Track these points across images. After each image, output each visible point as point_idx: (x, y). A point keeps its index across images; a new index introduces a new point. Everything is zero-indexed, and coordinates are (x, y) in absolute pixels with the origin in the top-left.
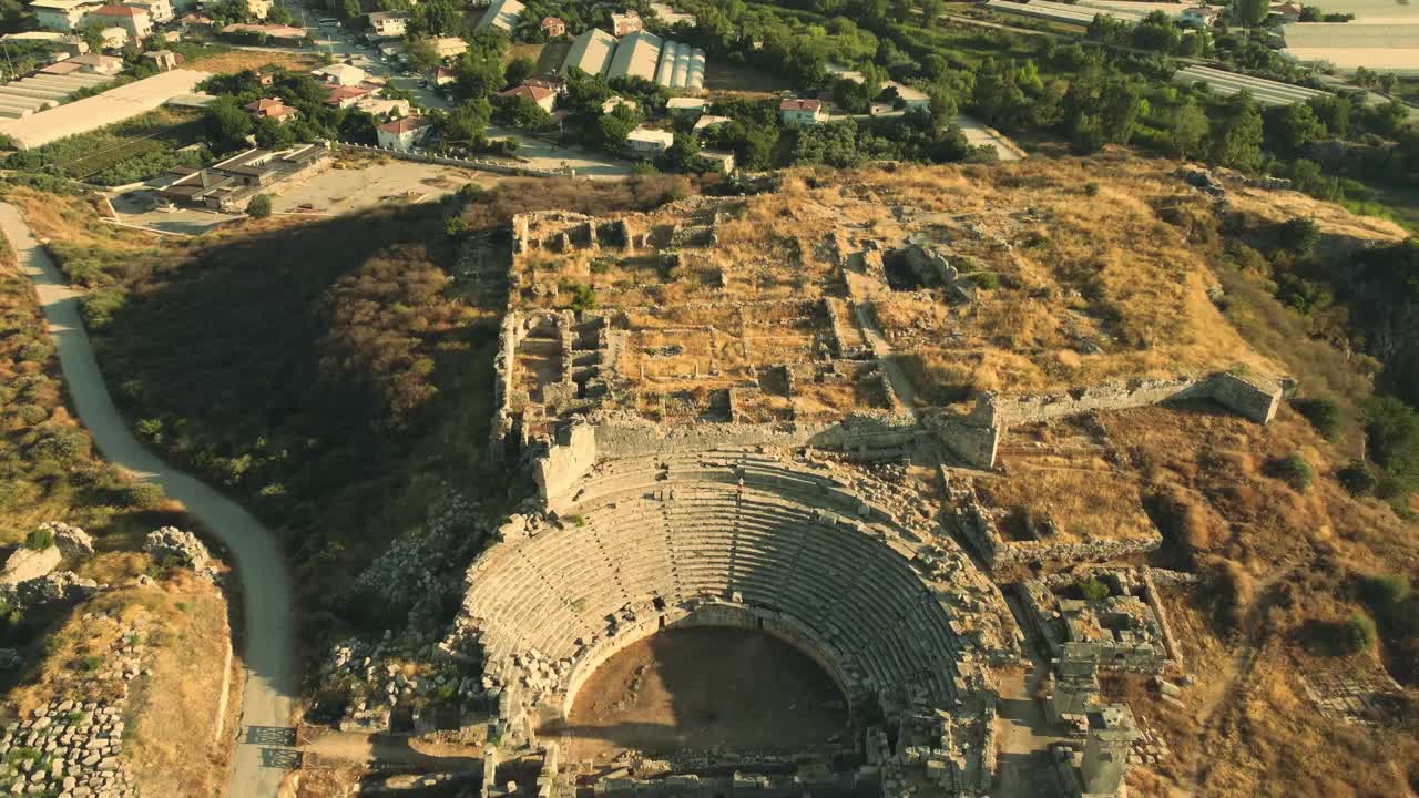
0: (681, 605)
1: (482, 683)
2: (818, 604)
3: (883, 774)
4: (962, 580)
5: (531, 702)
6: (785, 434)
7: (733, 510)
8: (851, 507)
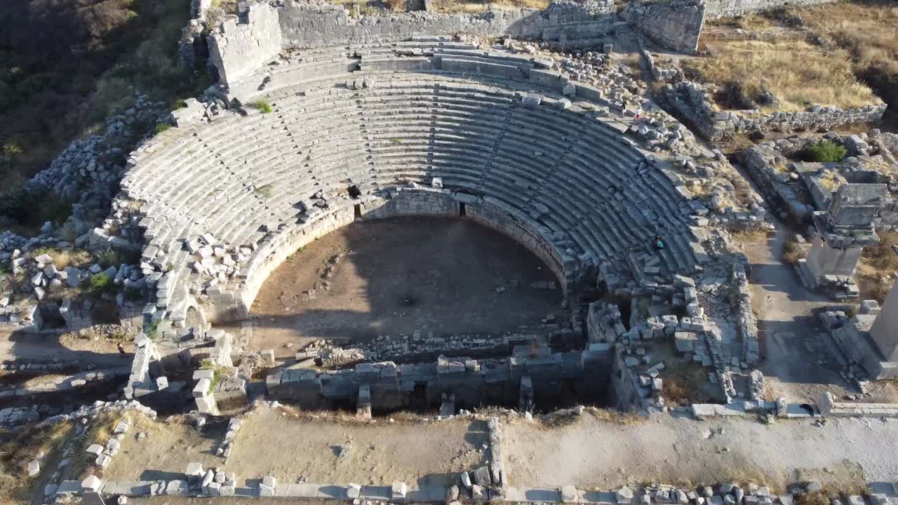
0: (378, 193)
1: (141, 269)
2: (525, 184)
3: (619, 352)
4: (682, 149)
5: (200, 289)
6: (482, 21)
7: (430, 97)
8: (556, 86)
